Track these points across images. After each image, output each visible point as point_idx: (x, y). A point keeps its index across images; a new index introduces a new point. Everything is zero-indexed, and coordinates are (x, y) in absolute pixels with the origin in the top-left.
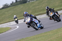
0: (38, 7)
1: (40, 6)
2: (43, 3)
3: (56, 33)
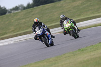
0: (24, 20)
1: (28, 19)
2: (33, 14)
3: (55, 64)
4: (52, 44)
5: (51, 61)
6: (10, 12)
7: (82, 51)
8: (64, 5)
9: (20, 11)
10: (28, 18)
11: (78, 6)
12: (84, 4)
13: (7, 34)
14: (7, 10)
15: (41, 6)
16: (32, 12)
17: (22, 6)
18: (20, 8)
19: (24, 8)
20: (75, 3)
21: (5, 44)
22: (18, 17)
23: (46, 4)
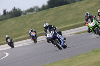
0: (39, 22)
4: (65, 47)
5: (66, 62)
6: (25, 14)
7: (97, 51)
8: (79, 7)
9: (35, 13)
10: (43, 19)
11: (92, 8)
12: (98, 6)
13: (22, 35)
14: (22, 12)
15: (56, 8)
16: (47, 13)
17: (37, 7)
18: (36, 9)
19: (40, 10)
20: (89, 5)
21: (20, 45)
22: (33, 19)
23: (61, 6)
